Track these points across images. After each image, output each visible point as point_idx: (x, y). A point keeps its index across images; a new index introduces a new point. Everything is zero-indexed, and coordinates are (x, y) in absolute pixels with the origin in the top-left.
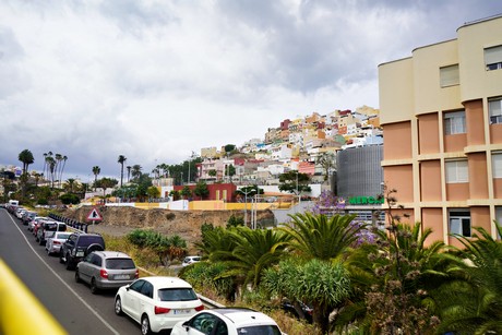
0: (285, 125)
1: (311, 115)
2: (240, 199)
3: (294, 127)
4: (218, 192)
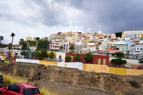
0: (59, 34)
1: (69, 32)
2: (111, 65)
3: (64, 34)
4: (99, 60)
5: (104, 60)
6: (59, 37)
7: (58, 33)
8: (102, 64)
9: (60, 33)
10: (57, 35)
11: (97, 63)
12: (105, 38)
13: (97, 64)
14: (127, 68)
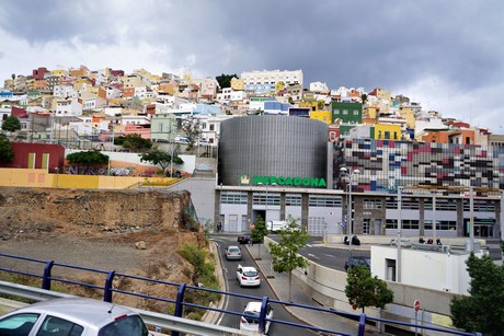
0: (39, 74)
1: (77, 68)
2: (71, 168)
3: (54, 78)
4: (33, 157)
5: (46, 157)
6: (36, 85)
7: (36, 72)
8: (39, 166)
9: (44, 70)
10: (29, 78)
11: (25, 166)
12: (181, 91)
13: (27, 167)
14: (114, 175)
